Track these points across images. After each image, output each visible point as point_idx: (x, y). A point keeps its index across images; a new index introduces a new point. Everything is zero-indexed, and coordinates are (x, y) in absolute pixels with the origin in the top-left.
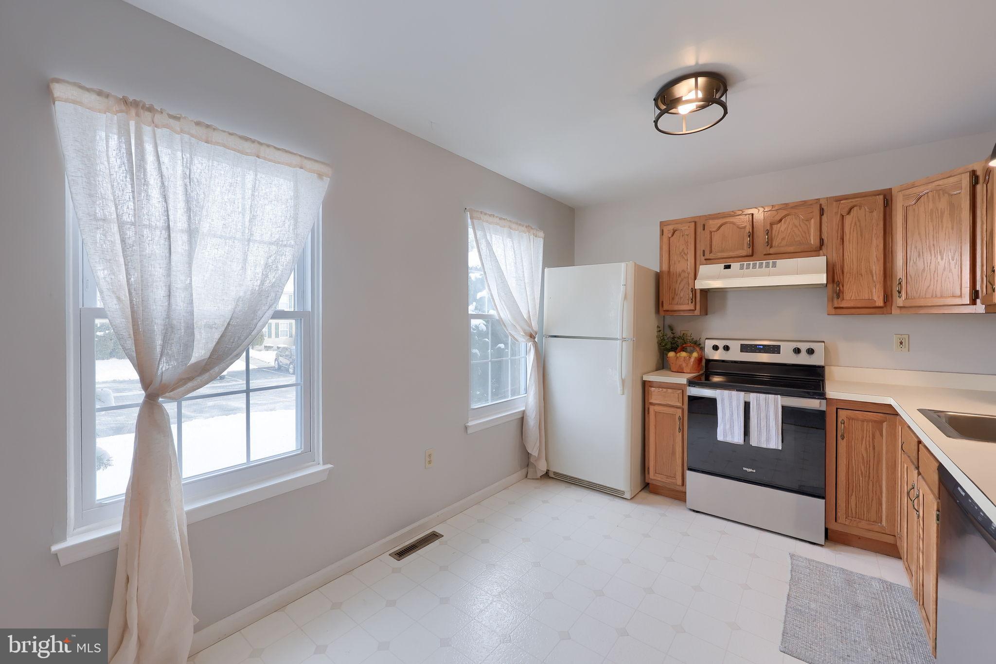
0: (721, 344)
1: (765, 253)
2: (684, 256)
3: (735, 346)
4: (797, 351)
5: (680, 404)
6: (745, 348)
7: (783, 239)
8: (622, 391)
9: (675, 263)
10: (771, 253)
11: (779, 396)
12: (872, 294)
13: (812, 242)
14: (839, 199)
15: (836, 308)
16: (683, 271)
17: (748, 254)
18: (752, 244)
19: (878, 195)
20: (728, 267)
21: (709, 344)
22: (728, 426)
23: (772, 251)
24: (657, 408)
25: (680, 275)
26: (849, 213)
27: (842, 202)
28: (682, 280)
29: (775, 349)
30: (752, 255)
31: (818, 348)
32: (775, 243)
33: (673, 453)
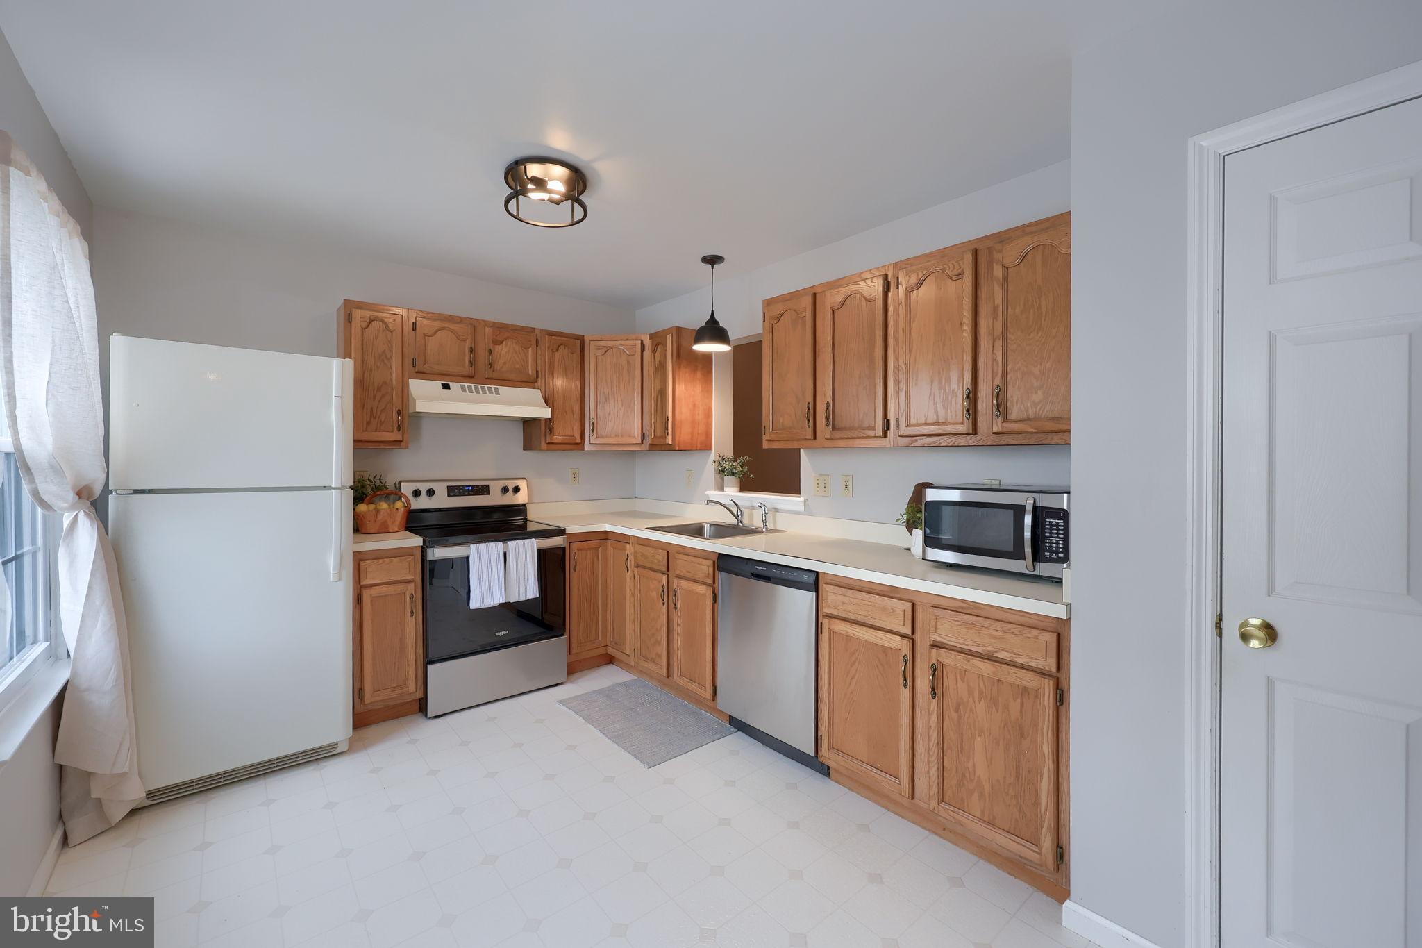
0: (424, 487)
1: (487, 376)
2: (385, 361)
3: (441, 489)
4: (505, 490)
5: (410, 577)
6: (452, 491)
7: (505, 363)
8: (337, 575)
9: (371, 370)
10: (493, 377)
11: (534, 539)
12: (573, 432)
13: (530, 372)
14: (551, 334)
15: (549, 443)
16: (385, 383)
17: (471, 375)
18: (472, 363)
19: (576, 339)
20: (446, 387)
21: (407, 489)
22: (485, 588)
23: (495, 375)
24: (376, 591)
25: (379, 389)
26: (557, 350)
27: (553, 337)
28: (383, 396)
29: (483, 490)
30: (473, 377)
31: (523, 484)
32: (498, 366)
33: (403, 649)
